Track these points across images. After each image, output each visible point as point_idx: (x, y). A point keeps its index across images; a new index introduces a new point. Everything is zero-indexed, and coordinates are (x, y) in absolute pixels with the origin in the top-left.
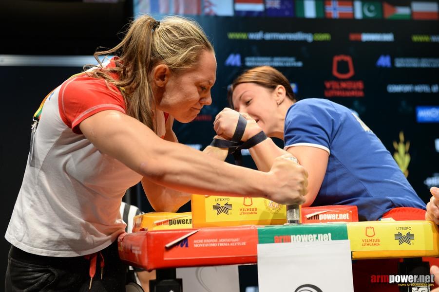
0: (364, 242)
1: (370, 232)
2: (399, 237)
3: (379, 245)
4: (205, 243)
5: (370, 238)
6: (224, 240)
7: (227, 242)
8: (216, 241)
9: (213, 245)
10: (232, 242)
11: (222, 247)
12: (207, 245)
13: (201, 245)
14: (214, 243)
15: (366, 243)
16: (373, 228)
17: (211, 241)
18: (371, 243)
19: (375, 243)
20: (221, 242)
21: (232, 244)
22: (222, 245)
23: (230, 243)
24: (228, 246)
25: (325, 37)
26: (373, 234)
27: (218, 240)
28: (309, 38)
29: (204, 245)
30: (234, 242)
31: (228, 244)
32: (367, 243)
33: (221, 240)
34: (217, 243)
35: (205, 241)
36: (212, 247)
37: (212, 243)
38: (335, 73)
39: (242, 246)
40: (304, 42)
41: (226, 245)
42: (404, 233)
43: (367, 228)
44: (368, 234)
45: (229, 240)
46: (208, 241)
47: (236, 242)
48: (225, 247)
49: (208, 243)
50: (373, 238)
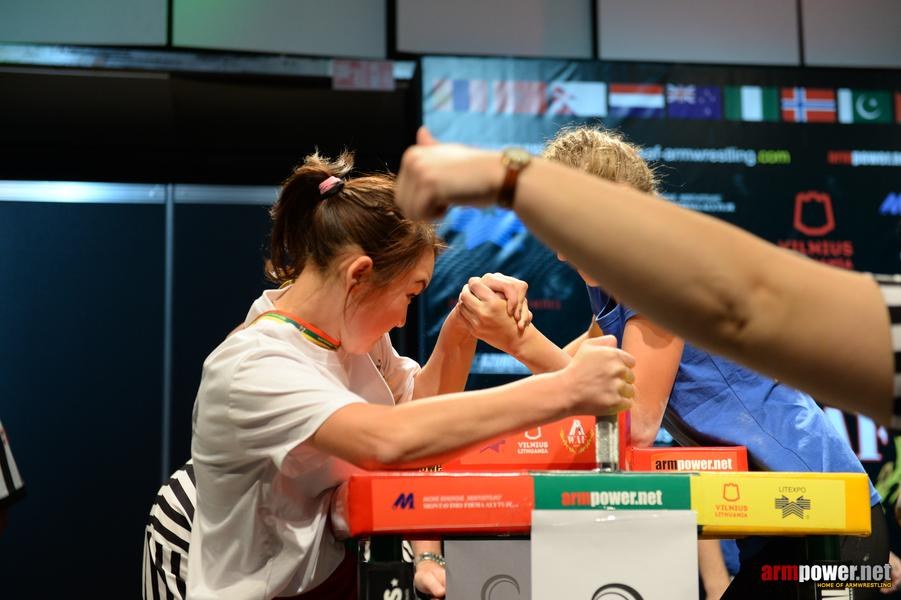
0: (720, 510)
1: (731, 493)
2: (783, 504)
3: (746, 515)
4: (443, 503)
5: (732, 504)
6: (476, 498)
7: (480, 501)
8: (462, 498)
9: (457, 506)
10: (488, 501)
11: (472, 509)
12: (446, 506)
13: (435, 506)
14: (459, 502)
15: (722, 511)
16: (736, 486)
17: (453, 498)
18: (732, 511)
19: (738, 512)
20: (470, 502)
21: (489, 505)
22: (471, 505)
23: (485, 502)
24: (481, 509)
25: (781, 157)
26: (736, 497)
27: (466, 498)
28: (749, 158)
29: (440, 505)
30: (493, 502)
31: (483, 505)
32: (725, 511)
33: (470, 498)
34: (463, 502)
35: (443, 499)
36: (454, 509)
37: (454, 502)
38: (799, 225)
39: (505, 508)
40: (740, 166)
41: (478, 505)
42: (793, 498)
43: (726, 485)
44: (728, 496)
45: (484, 498)
46: (449, 498)
47: (496, 501)
48: (476, 509)
49: (448, 502)
50: (737, 503)
